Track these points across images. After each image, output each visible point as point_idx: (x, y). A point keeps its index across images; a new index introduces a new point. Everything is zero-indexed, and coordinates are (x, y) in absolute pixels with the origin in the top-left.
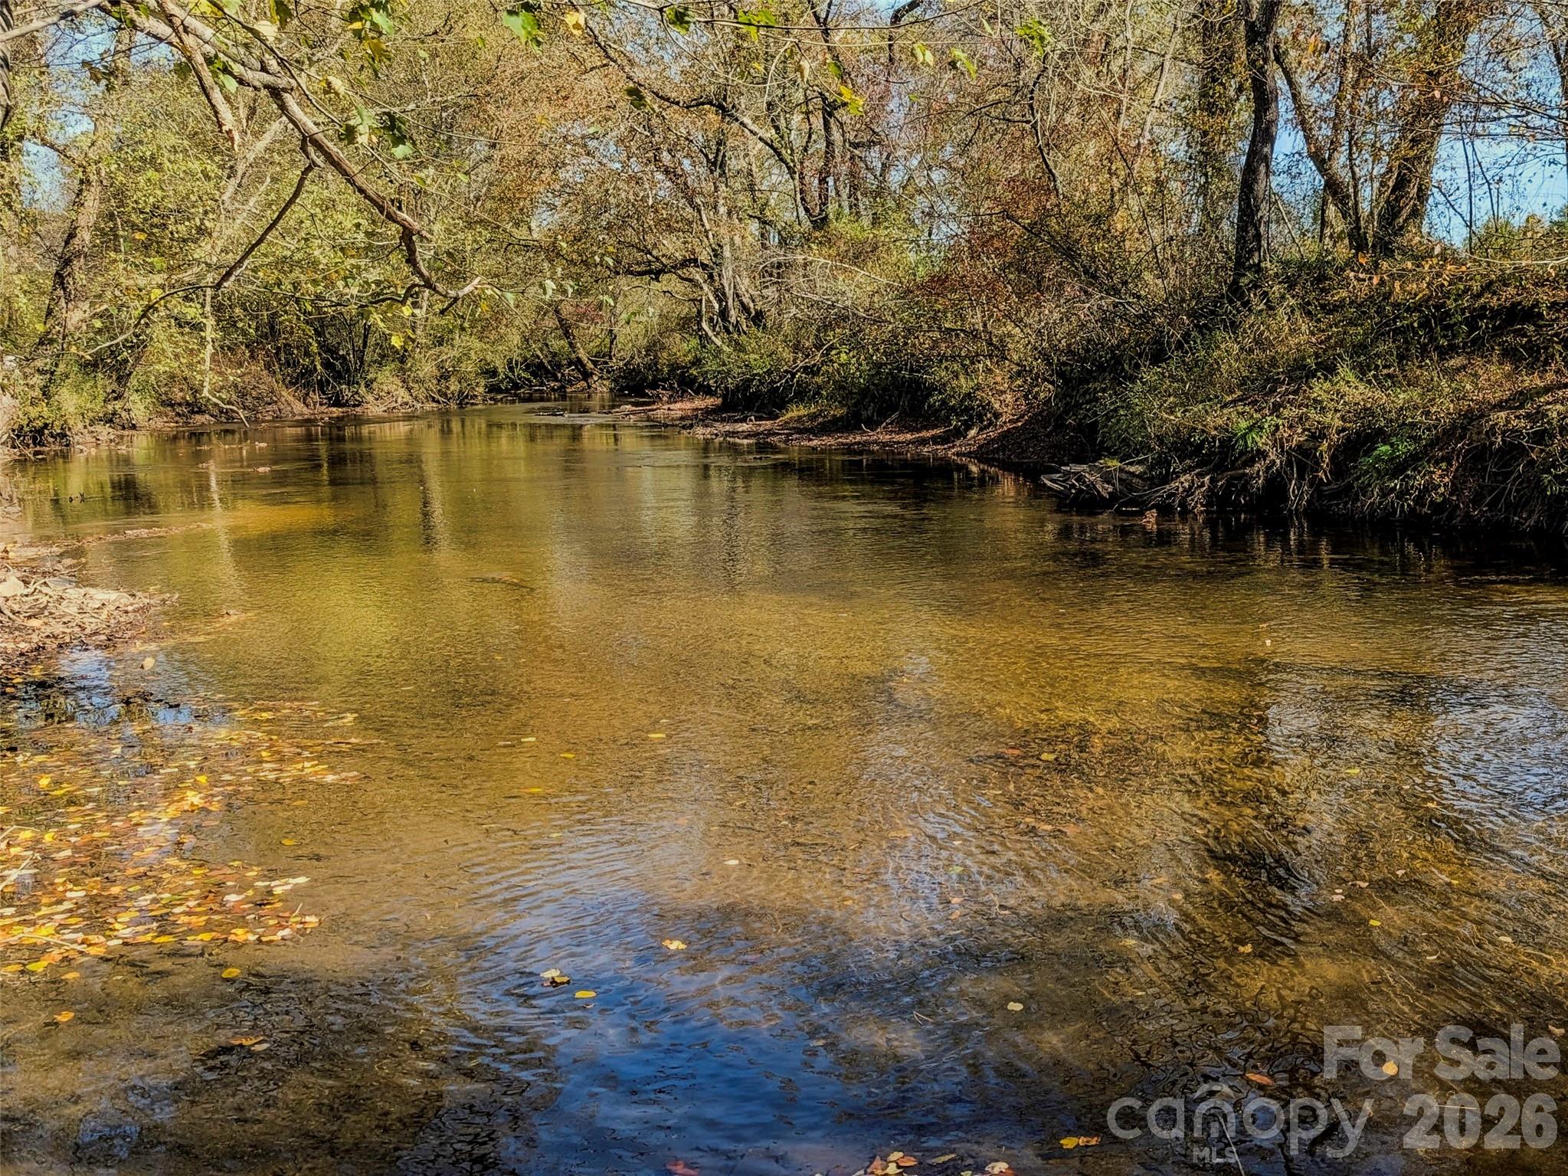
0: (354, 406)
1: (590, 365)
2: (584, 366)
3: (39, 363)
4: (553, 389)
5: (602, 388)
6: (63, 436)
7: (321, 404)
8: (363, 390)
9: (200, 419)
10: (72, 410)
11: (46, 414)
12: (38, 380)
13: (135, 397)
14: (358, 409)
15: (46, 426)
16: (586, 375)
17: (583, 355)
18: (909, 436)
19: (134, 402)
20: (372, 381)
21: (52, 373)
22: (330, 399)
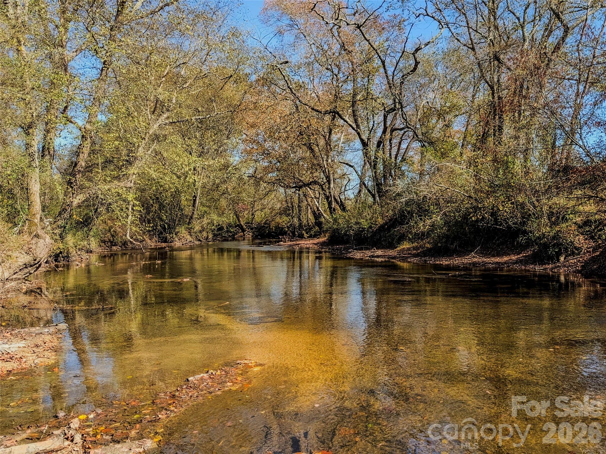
0: (171, 242)
1: (245, 227)
2: (242, 227)
3: (59, 223)
4: (229, 236)
5: (249, 235)
6: (68, 257)
7: (159, 242)
8: (174, 236)
9: (114, 248)
10: (72, 245)
11: (61, 247)
12: (58, 231)
13: (92, 239)
14: (172, 244)
15: (61, 253)
16: (243, 230)
17: (242, 223)
18: (514, 258)
19: (92, 241)
20: (178, 232)
21: (65, 227)
22: (162, 240)
